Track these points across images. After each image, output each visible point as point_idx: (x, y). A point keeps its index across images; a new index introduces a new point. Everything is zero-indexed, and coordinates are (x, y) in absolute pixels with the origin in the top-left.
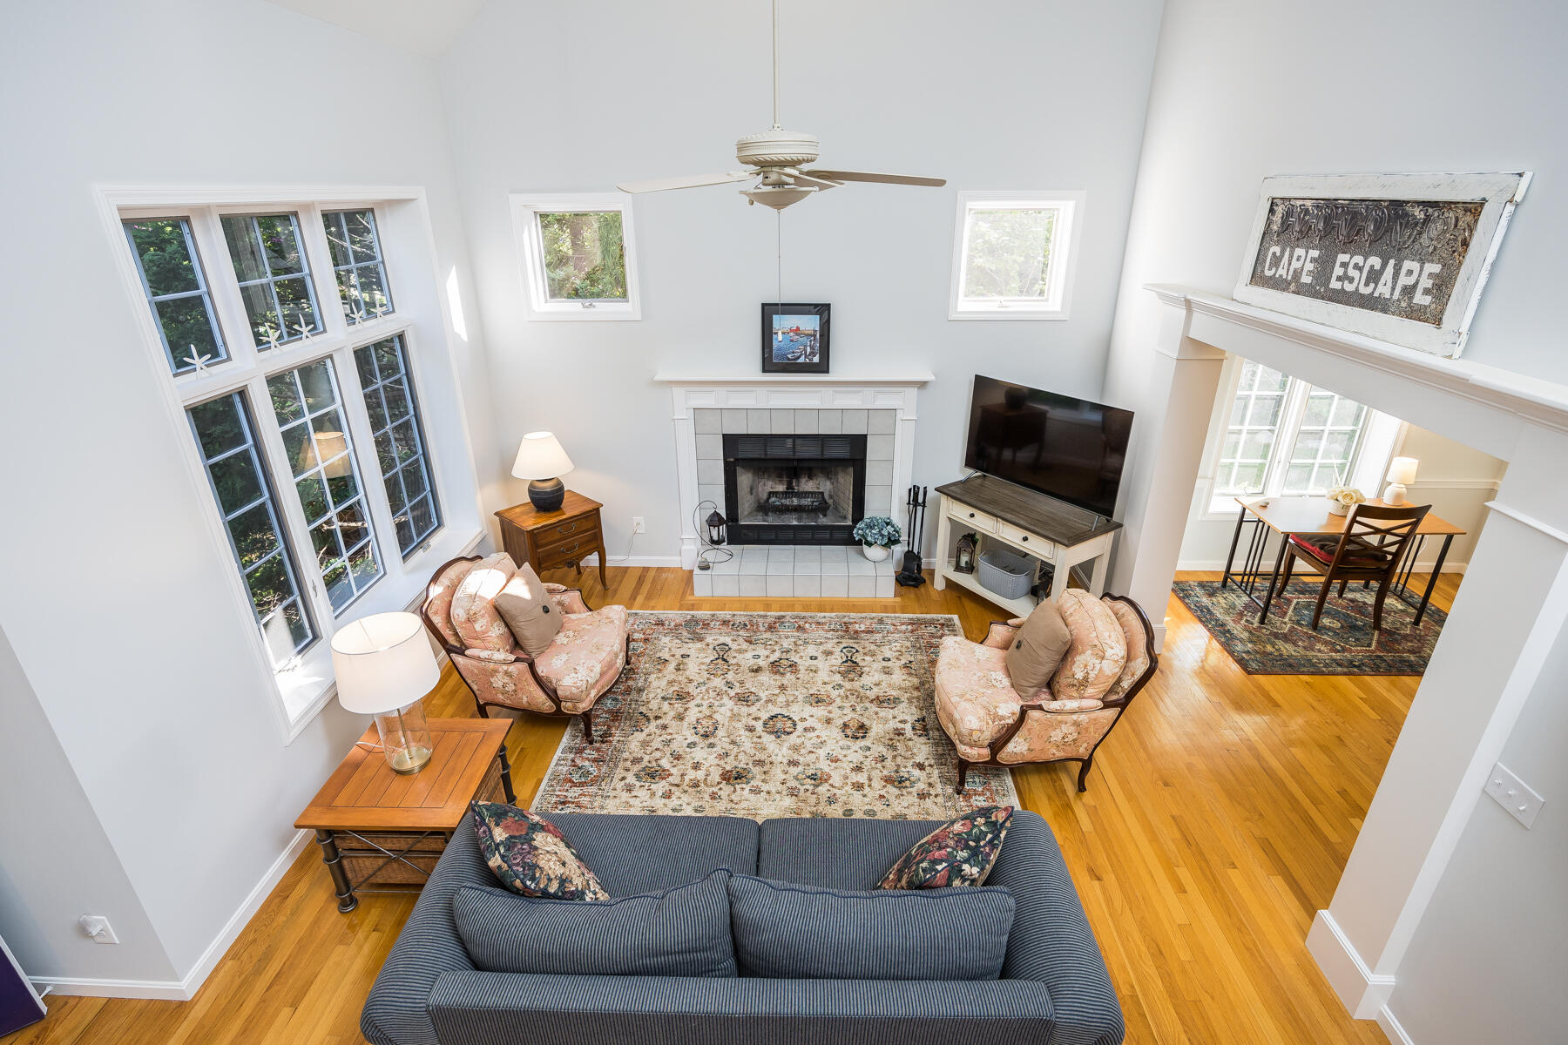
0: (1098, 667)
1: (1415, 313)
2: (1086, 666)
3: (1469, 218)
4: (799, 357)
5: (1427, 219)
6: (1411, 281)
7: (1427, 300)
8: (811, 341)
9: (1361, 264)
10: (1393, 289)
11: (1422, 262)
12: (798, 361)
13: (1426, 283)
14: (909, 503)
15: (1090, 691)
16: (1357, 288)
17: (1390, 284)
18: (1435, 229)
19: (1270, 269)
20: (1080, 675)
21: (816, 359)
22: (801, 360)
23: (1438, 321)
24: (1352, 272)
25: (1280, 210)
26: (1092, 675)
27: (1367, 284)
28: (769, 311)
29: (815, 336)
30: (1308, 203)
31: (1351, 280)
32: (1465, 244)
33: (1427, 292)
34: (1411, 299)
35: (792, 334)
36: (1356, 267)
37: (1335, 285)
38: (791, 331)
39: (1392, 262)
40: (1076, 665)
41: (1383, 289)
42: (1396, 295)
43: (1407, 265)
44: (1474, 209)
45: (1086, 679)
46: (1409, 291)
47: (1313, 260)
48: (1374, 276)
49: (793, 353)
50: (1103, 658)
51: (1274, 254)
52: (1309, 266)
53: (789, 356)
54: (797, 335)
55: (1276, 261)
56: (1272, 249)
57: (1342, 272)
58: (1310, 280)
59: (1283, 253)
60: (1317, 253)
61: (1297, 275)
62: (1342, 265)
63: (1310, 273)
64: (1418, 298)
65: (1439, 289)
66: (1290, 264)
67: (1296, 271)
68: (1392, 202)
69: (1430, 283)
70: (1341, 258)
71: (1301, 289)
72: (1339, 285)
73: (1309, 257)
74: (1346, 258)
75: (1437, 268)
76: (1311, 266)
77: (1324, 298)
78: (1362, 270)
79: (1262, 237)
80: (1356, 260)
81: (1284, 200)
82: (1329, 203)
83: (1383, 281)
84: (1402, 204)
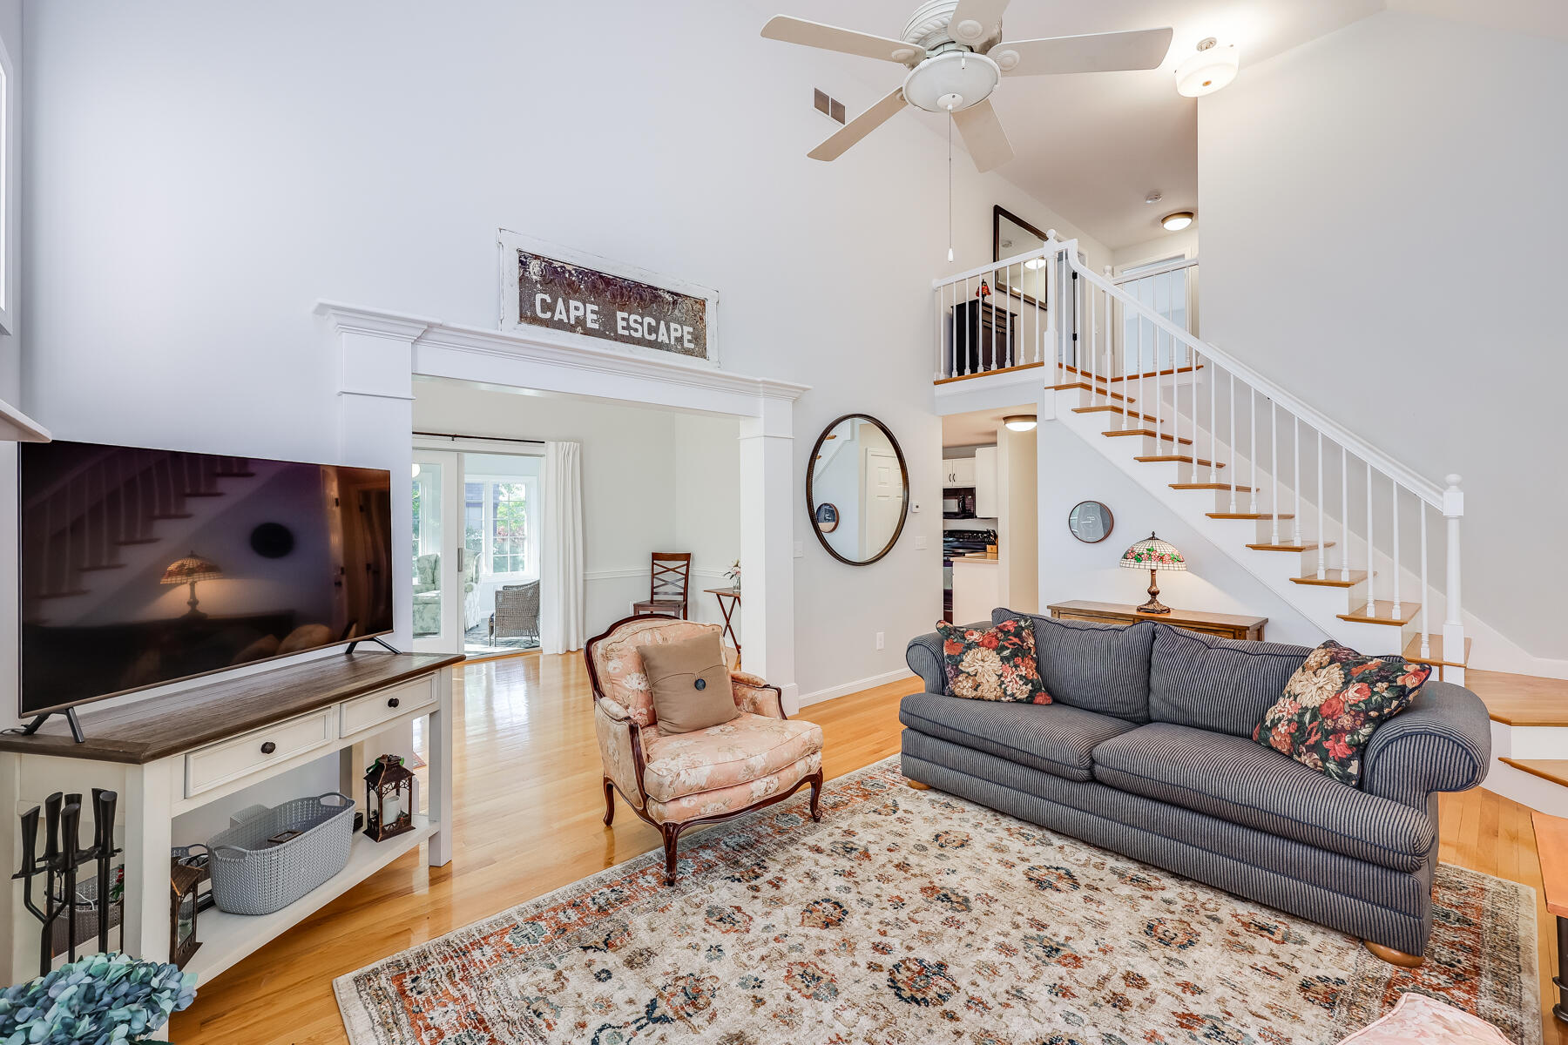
1: (691, 352)
3: (699, 306)
5: (675, 302)
7: (692, 346)
9: (640, 320)
10: (669, 339)
13: (687, 337)
16: (643, 335)
17: (666, 335)
23: (706, 357)
24: (632, 324)
25: (535, 268)
27: (650, 334)
30: (568, 267)
31: (636, 330)
32: (701, 319)
33: (689, 341)
34: (682, 345)
36: (635, 321)
37: (620, 331)
39: (662, 322)
41: (663, 337)
42: (673, 342)
44: (702, 302)
46: (680, 340)
47: (593, 312)
48: (653, 330)
51: (543, 301)
52: (590, 317)
55: (547, 307)
56: (539, 297)
57: (624, 324)
58: (596, 326)
59: (555, 301)
60: (596, 308)
61: (581, 322)
62: (623, 319)
63: (594, 321)
64: (686, 345)
65: (696, 339)
66: (568, 311)
67: (577, 318)
68: (649, 287)
69: (690, 337)
70: (620, 315)
71: (588, 332)
72: (626, 333)
73: (588, 311)
74: (625, 315)
75: (691, 330)
76: (595, 317)
77: (616, 340)
78: (641, 324)
79: (520, 280)
80: (633, 317)
81: (537, 257)
82: (594, 273)
83: (660, 333)
84: (656, 289)
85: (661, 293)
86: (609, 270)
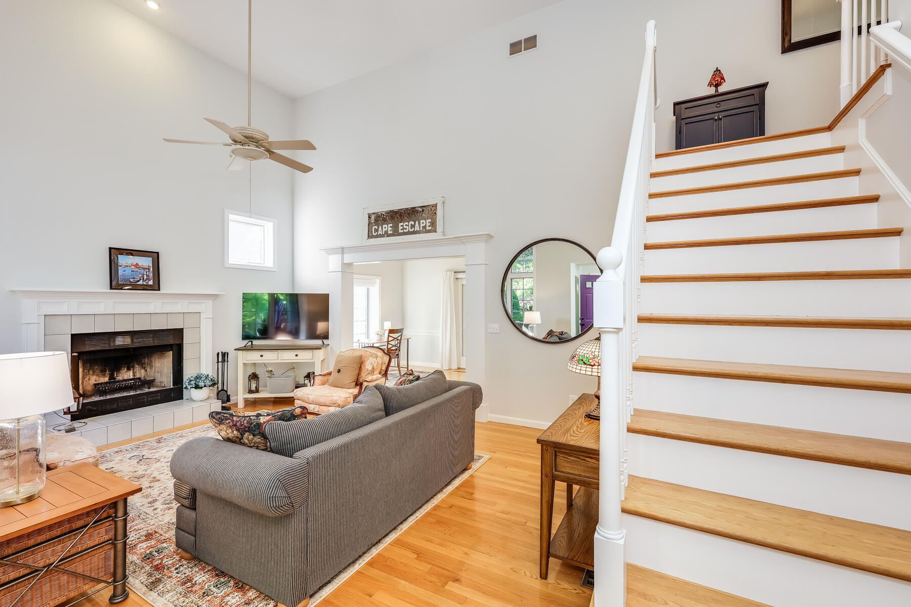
0: (376, 361)
1: (429, 231)
2: (371, 364)
3: (434, 208)
4: (138, 281)
5: (423, 211)
6: (424, 225)
7: (430, 228)
8: (146, 272)
10: (420, 228)
11: (425, 220)
12: (138, 283)
13: (428, 224)
14: (218, 362)
15: (376, 372)
16: (408, 230)
17: (418, 227)
18: (426, 211)
19: (375, 233)
20: (370, 368)
21: (151, 283)
22: (141, 282)
23: (436, 231)
24: (405, 227)
25: (373, 217)
26: (375, 365)
27: (411, 229)
28: (114, 253)
29: (149, 269)
30: (383, 213)
31: (406, 229)
32: (435, 213)
33: (429, 226)
34: (426, 229)
35: (133, 267)
36: (406, 225)
37: (400, 231)
38: (132, 265)
39: (416, 222)
40: (367, 366)
41: (417, 228)
42: (421, 229)
43: (421, 221)
44: (435, 206)
45: (373, 368)
46: (424, 227)
47: (391, 227)
48: (413, 226)
49: (134, 278)
50: (377, 357)
51: (375, 229)
53: (131, 280)
54: (137, 268)
55: (376, 230)
56: (374, 228)
57: (402, 228)
58: (391, 232)
59: (378, 227)
60: (391, 225)
61: (386, 232)
62: (401, 226)
63: (391, 230)
64: (428, 228)
65: (432, 225)
66: (382, 230)
67: (385, 231)
68: (412, 208)
69: (429, 224)
70: (400, 224)
71: (389, 235)
72: (402, 231)
73: (389, 227)
74: (402, 224)
75: (430, 220)
76: (391, 229)
77: (398, 235)
78: (408, 226)
79: (369, 225)
80: (405, 223)
81: (373, 213)
82: (391, 211)
83: (416, 227)
84: (415, 208)
85: (417, 209)
86: (396, 207)
